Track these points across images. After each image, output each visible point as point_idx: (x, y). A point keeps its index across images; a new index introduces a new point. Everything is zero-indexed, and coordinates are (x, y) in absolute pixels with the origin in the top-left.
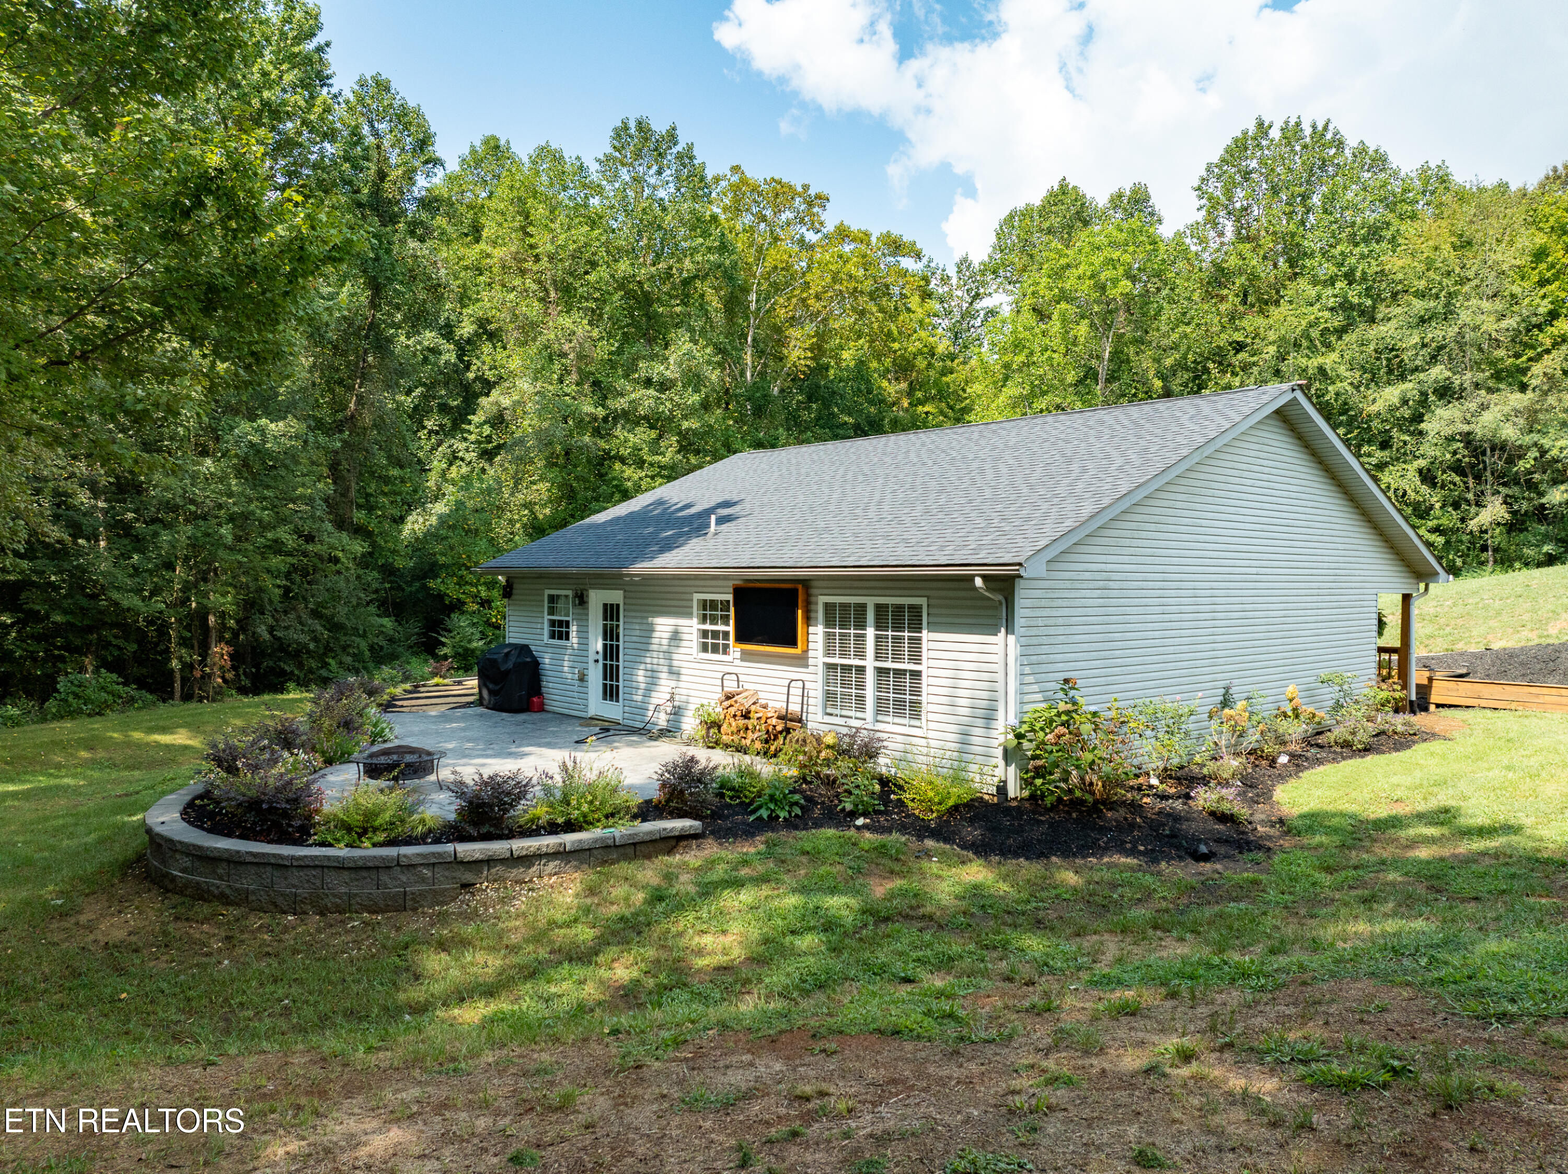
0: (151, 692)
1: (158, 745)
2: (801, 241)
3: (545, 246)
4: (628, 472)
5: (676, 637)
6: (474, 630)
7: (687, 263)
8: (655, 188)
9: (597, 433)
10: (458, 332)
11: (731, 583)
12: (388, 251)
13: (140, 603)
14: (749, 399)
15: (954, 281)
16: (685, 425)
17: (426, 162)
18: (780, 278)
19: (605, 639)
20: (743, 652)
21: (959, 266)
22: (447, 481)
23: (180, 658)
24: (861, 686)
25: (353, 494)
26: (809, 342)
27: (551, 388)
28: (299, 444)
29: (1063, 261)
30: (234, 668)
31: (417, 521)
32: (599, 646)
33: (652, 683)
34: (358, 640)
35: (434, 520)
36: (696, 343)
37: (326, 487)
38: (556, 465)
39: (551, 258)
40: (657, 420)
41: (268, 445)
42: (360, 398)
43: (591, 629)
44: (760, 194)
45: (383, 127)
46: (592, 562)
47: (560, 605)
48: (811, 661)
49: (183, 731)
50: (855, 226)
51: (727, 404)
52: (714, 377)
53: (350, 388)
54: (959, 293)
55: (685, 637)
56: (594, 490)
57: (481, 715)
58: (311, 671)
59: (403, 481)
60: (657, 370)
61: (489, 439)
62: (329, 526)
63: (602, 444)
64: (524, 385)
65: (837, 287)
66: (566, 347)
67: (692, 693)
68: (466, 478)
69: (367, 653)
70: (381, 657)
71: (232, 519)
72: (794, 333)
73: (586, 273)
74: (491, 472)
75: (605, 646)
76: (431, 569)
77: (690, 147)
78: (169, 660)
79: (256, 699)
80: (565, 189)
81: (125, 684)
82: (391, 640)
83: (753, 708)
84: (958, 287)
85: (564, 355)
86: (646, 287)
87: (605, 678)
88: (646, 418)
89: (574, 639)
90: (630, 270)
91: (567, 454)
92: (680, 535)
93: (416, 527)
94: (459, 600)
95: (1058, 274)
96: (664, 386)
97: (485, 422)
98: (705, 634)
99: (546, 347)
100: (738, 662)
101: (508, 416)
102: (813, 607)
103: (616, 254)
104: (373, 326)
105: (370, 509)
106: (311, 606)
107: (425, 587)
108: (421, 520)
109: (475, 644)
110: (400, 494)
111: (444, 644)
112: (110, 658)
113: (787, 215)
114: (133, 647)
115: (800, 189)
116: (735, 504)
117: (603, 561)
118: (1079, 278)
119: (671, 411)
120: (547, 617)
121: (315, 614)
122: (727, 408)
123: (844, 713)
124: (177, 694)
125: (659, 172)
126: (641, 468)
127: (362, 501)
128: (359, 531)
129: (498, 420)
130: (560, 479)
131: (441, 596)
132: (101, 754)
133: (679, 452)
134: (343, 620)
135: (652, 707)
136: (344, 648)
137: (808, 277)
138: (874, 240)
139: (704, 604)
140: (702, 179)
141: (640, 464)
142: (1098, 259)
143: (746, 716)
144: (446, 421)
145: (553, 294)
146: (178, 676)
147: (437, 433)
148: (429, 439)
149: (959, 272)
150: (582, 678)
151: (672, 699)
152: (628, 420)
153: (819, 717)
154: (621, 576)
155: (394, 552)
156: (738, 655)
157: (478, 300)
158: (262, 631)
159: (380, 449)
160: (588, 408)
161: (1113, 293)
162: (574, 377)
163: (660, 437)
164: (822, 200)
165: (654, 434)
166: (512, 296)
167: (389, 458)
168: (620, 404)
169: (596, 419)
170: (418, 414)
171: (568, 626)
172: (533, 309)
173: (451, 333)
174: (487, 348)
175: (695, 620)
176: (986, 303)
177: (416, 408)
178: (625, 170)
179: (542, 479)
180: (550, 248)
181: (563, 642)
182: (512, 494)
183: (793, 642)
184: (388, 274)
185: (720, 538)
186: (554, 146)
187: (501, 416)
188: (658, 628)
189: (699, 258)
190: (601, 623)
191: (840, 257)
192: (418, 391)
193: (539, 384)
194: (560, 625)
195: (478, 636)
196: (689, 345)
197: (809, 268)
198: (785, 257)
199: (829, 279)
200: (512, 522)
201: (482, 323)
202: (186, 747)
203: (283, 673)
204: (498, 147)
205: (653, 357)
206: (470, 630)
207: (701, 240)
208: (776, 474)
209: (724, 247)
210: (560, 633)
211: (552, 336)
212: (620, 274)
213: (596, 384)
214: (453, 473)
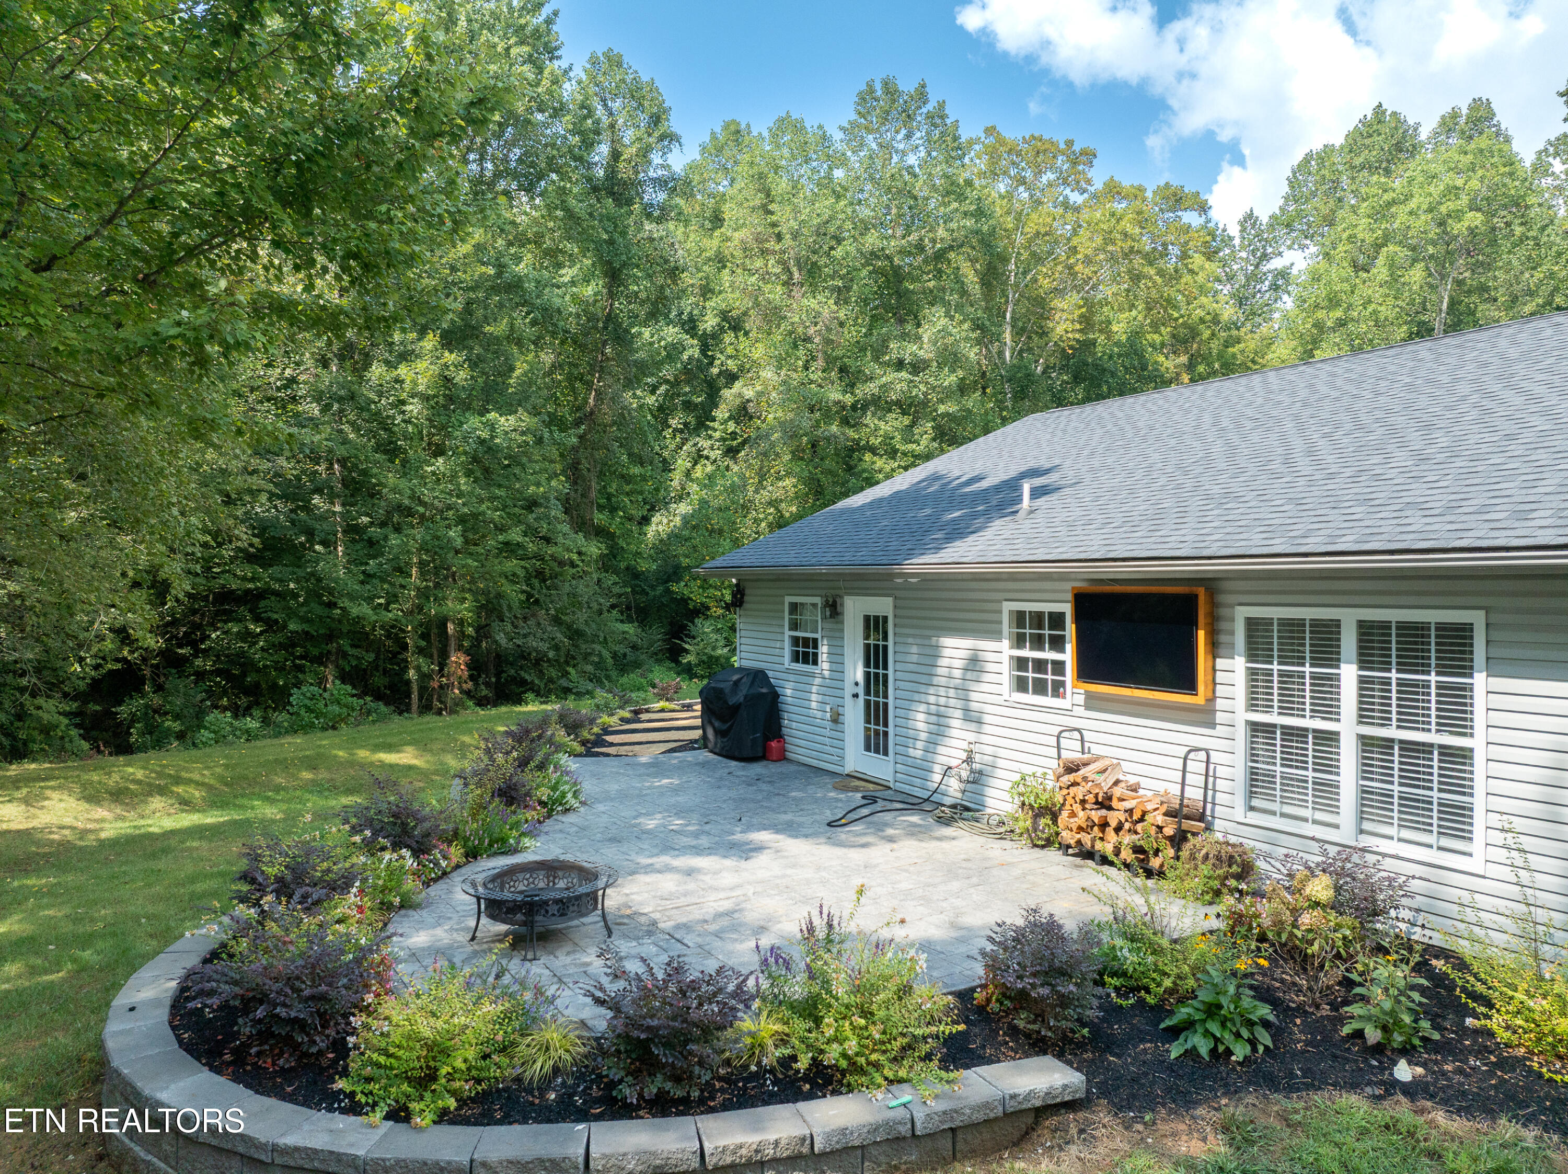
0: (387, 704)
1: (383, 765)
2: (1066, 205)
3: (788, 224)
4: (879, 463)
5: (974, 664)
6: (718, 637)
7: (941, 232)
8: (904, 153)
9: (845, 422)
10: (701, 327)
11: (1068, 586)
12: (624, 234)
13: (370, 612)
14: (1009, 381)
15: (1237, 242)
16: (942, 409)
17: (661, 138)
18: (1041, 247)
19: (867, 664)
20: (1089, 696)
21: (1243, 223)
22: (692, 480)
23: (418, 668)
24: (1328, 765)
25: (593, 494)
26: (1078, 312)
27: (795, 375)
28: (529, 439)
29: (1387, 197)
30: (471, 677)
31: (661, 523)
32: (860, 676)
33: (938, 732)
34: (597, 647)
35: (678, 521)
36: (952, 318)
37: (559, 484)
38: (802, 459)
39: (795, 236)
40: (910, 406)
41: (497, 441)
42: (599, 393)
43: (847, 651)
44: (1019, 154)
45: (616, 105)
46: (848, 557)
47: (807, 616)
48: (1220, 717)
49: (409, 749)
50: (1127, 181)
51: (984, 388)
52: (972, 355)
53: (589, 385)
54: (1244, 254)
55: (990, 667)
56: (843, 485)
57: (703, 765)
58: (551, 680)
59: (644, 479)
60: (910, 351)
61: (734, 435)
62: (566, 528)
63: (851, 433)
64: (768, 374)
65: (1110, 248)
66: (811, 331)
67: (1002, 753)
68: (710, 477)
69: (610, 661)
70: (624, 665)
71: (461, 520)
72: (1058, 303)
73: (832, 248)
74: (736, 468)
75: (867, 675)
76: (675, 573)
77: (942, 105)
78: (405, 669)
79: (494, 711)
80: (807, 161)
81: (358, 696)
82: (634, 647)
83: (1118, 792)
84: (1242, 248)
85: (807, 339)
86: (896, 261)
87: (868, 721)
88: (898, 403)
89: (824, 665)
90: (879, 244)
91: (813, 446)
92: (975, 516)
93: (660, 528)
94: (702, 604)
95: (1381, 213)
96: (917, 367)
97: (730, 418)
98: (1021, 663)
99: (790, 333)
100: (1081, 711)
101: (751, 407)
102: (1223, 625)
103: (865, 227)
104: (610, 318)
105: (613, 510)
106: (552, 612)
107: (668, 591)
108: (665, 521)
109: (719, 652)
110: (641, 493)
111: (687, 651)
112: (347, 669)
113: (1049, 176)
114: (371, 657)
115: (1062, 146)
116: (1047, 472)
117: (863, 555)
118: (1411, 213)
119: (925, 394)
120: (788, 633)
121: (557, 621)
122: (984, 393)
123: (1288, 809)
124: (415, 707)
125: (909, 136)
126: (894, 458)
127: (603, 501)
128: (600, 532)
129: (742, 413)
130: (806, 473)
131: (685, 601)
132: (323, 775)
133: (934, 439)
134: (582, 627)
135: (937, 769)
136: (586, 656)
137: (1075, 241)
138: (1149, 194)
139: (1020, 619)
140: (956, 138)
141: (893, 453)
142: (1436, 190)
143: (1105, 803)
144: (691, 419)
145: (796, 275)
146: (415, 687)
147: (681, 431)
148: (674, 437)
149: (1243, 230)
150: (836, 719)
151: (969, 760)
152: (878, 407)
153: (1239, 813)
154: (891, 576)
155: (638, 554)
156: (1080, 699)
157: (720, 292)
158: (501, 638)
159: (621, 446)
160: (835, 395)
161: (1458, 228)
162: (820, 363)
163: (913, 424)
164: (1089, 156)
165: (907, 421)
166: (753, 279)
167: (630, 455)
168: (872, 388)
169: (844, 408)
170: (663, 412)
171: (816, 646)
172: (775, 293)
173: (694, 328)
174: (728, 337)
175: (1006, 643)
176: (1276, 264)
177: (661, 408)
178: (871, 137)
179: (788, 474)
180: (794, 224)
181: (809, 668)
182: (757, 491)
183: (1187, 683)
184: (624, 257)
185: (1040, 516)
186: (795, 116)
187: (745, 408)
188: (946, 652)
189: (954, 225)
190: (860, 643)
191: (1113, 214)
192: (663, 388)
193: (783, 373)
194: (806, 644)
195: (722, 643)
196: (944, 321)
197: (1075, 232)
198: (1049, 220)
199: (1099, 240)
200: (757, 521)
201: (724, 315)
202: (410, 768)
203: (523, 682)
204: (738, 132)
205: (904, 336)
206: (714, 636)
207: (955, 205)
208: (1099, 431)
209: (980, 213)
210: (806, 655)
211: (796, 319)
212: (867, 248)
213: (843, 370)
214: (698, 472)
